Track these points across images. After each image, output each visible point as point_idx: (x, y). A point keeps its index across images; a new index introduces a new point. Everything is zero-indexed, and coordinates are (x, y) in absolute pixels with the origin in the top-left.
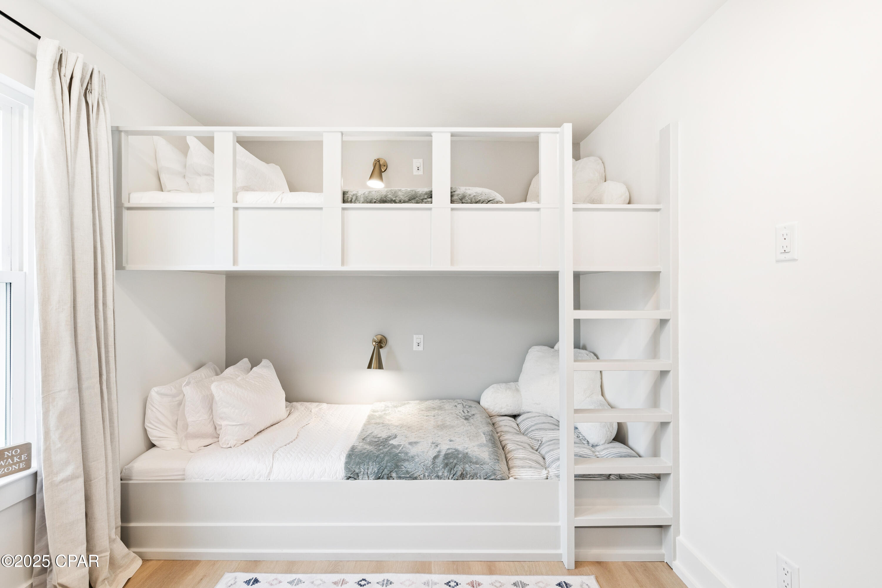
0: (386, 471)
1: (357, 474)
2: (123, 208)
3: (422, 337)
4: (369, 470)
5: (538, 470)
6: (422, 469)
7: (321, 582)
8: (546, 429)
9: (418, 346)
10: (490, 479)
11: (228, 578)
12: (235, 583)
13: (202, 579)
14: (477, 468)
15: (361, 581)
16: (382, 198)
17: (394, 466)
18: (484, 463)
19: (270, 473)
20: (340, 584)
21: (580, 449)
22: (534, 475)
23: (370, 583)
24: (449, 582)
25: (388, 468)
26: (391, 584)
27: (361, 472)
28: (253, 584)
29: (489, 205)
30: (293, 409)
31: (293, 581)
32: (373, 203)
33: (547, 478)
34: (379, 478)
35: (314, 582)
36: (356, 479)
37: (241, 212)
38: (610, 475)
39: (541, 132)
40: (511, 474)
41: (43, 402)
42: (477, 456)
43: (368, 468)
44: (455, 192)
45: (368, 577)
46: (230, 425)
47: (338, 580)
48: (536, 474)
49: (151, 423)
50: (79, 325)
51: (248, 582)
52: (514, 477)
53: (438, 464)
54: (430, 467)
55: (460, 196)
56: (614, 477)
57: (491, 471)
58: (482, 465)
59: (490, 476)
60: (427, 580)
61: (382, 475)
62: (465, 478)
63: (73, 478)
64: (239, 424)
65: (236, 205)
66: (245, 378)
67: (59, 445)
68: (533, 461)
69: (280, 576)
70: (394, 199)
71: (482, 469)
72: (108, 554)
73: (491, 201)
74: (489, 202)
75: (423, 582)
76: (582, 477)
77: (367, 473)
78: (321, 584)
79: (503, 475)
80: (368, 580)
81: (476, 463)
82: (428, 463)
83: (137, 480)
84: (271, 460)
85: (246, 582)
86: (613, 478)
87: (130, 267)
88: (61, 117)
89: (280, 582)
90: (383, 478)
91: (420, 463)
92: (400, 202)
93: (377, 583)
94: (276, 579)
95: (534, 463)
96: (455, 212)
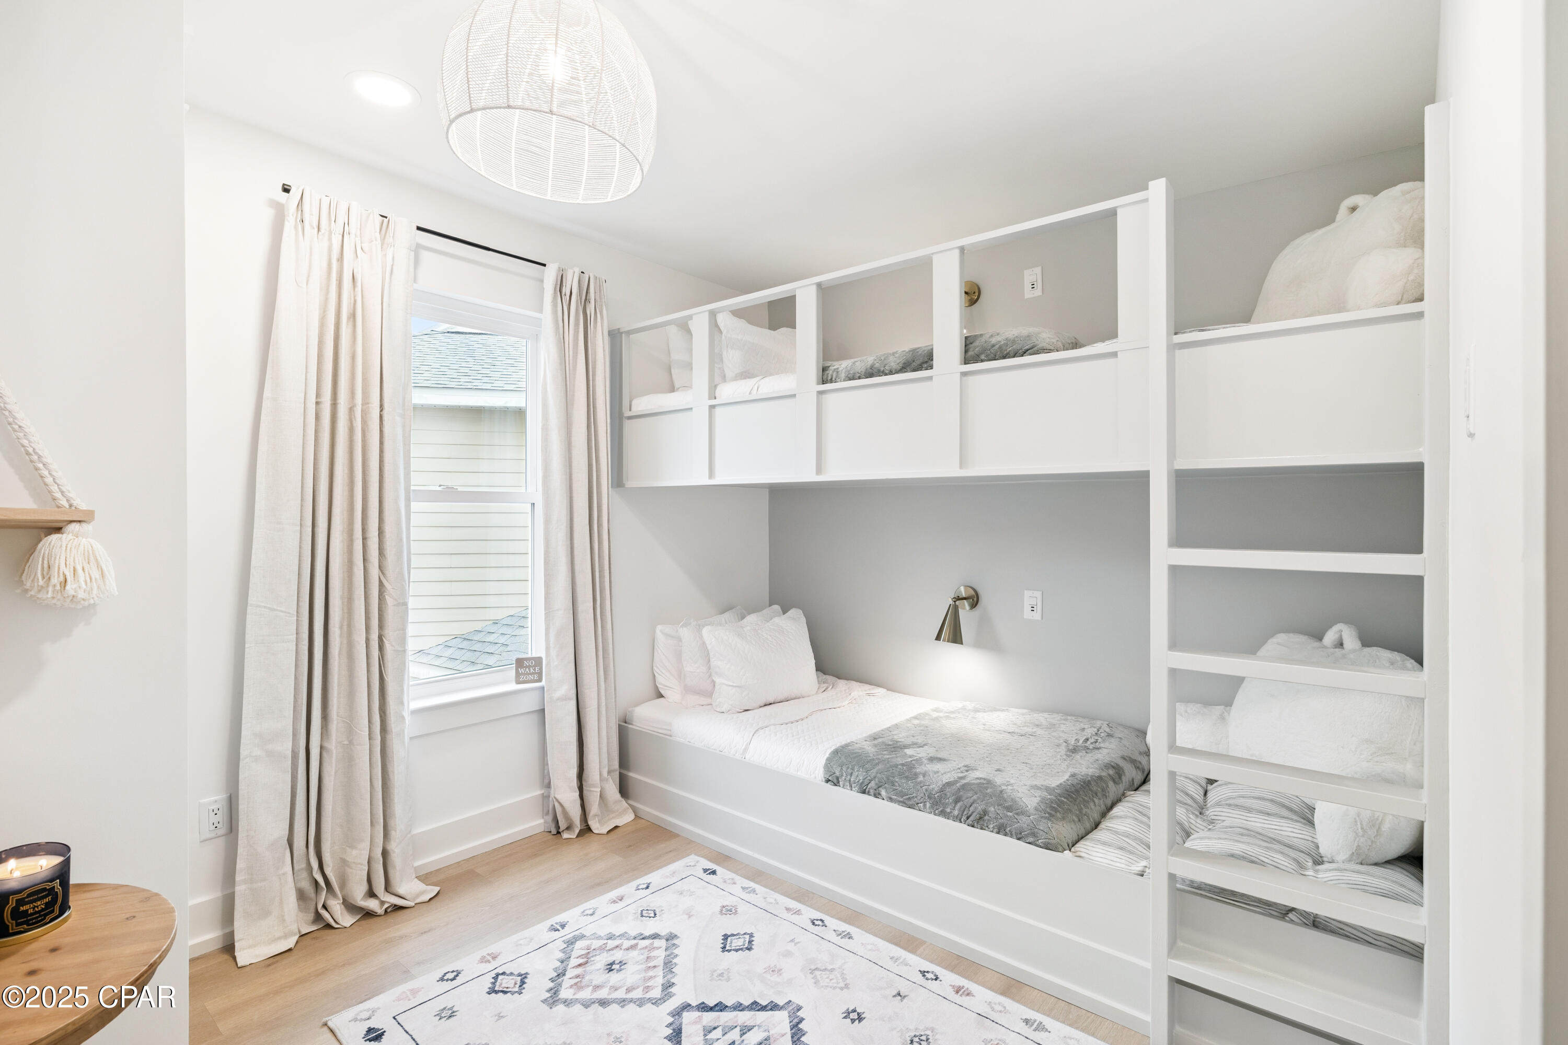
0: (873, 784)
1: (838, 778)
2: (624, 419)
3: (1038, 594)
4: (853, 777)
5: (1131, 857)
6: (922, 795)
7: (774, 902)
8: (1252, 810)
9: (1032, 610)
10: (1027, 841)
11: (692, 859)
12: (693, 866)
13: (671, 851)
14: (1008, 816)
15: (817, 920)
16: (866, 370)
17: (885, 779)
18: (1023, 813)
19: (746, 750)
20: (792, 913)
21: (1267, 853)
22: (1116, 862)
23: (826, 926)
24: (928, 972)
25: (877, 780)
26: (849, 938)
27: (842, 776)
28: (709, 874)
29: (1027, 359)
30: (831, 687)
31: (747, 888)
32: (856, 379)
33: (1142, 875)
34: (864, 792)
35: (767, 899)
36: (837, 786)
37: (718, 411)
38: (1292, 910)
39: (1117, 207)
40: (1076, 848)
41: (545, 619)
42: (1017, 799)
43: (852, 773)
44: (971, 344)
45: (828, 920)
46: (727, 685)
47: (793, 908)
48: (1123, 861)
49: (657, 667)
50: (576, 545)
51: (705, 870)
52: (1078, 854)
53: (948, 794)
54: (936, 796)
55: (977, 349)
56: (1296, 918)
57: (1030, 827)
58: (1017, 814)
59: (1027, 836)
60: (899, 956)
61: (868, 787)
62: (987, 829)
63: (565, 698)
64: (735, 685)
65: (713, 402)
66: (757, 629)
67: (556, 663)
68: (1142, 843)
69: (738, 878)
70: (882, 369)
71: (1015, 820)
72: (599, 790)
73: (1027, 350)
74: (1025, 353)
75: (891, 956)
76: (1217, 894)
77: (850, 780)
78: (772, 903)
79: (1050, 841)
80: (826, 922)
81: (1009, 809)
82: (933, 789)
83: (638, 726)
84: (751, 736)
85: (704, 870)
86: (1293, 919)
87: (630, 484)
88: (562, 337)
89: (734, 883)
90: (869, 794)
91: (922, 785)
92: (891, 373)
93: (835, 930)
94: (733, 879)
95: (1142, 847)
96: (971, 379)
